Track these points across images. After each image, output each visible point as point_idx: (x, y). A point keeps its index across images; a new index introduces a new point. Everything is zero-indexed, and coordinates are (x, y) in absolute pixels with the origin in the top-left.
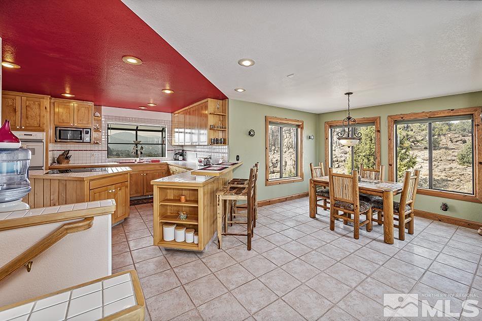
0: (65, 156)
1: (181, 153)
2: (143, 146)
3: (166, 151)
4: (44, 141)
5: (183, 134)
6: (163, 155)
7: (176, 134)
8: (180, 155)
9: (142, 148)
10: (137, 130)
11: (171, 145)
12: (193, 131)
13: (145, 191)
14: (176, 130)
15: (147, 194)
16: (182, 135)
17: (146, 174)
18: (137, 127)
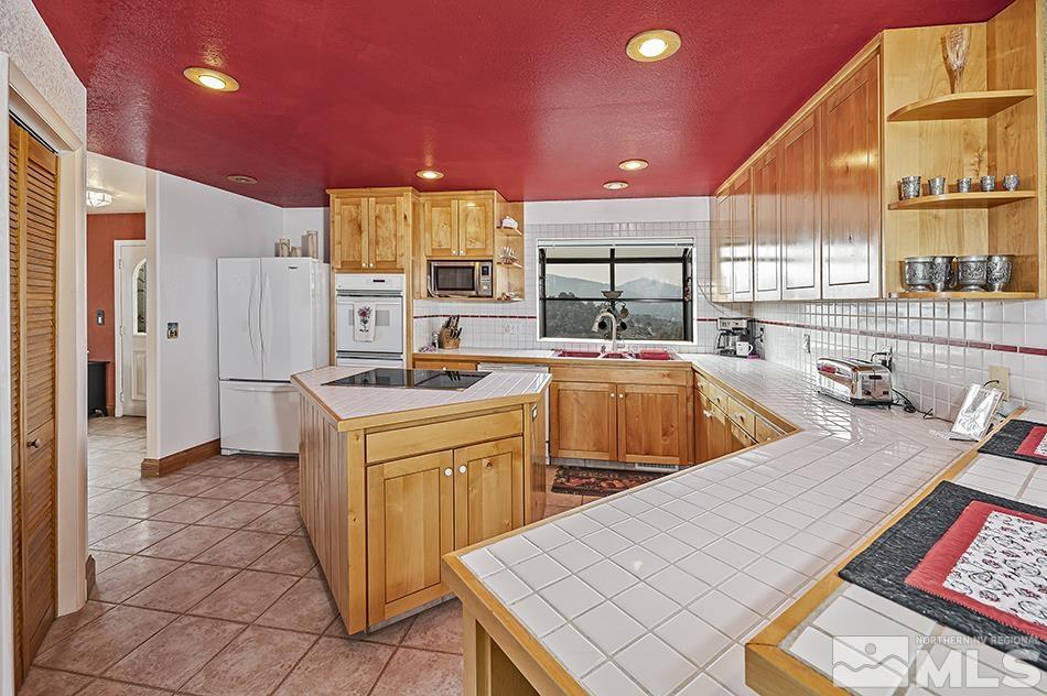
0: (451, 331)
1: (746, 332)
2: (628, 305)
3: (695, 322)
4: (404, 294)
5: (747, 264)
6: (686, 335)
7: (726, 267)
8: (743, 338)
9: (624, 311)
10: (612, 260)
11: (711, 302)
12: (791, 251)
13: (622, 447)
14: (726, 252)
15: (629, 458)
16: (743, 269)
17: (626, 395)
18: (612, 251)
